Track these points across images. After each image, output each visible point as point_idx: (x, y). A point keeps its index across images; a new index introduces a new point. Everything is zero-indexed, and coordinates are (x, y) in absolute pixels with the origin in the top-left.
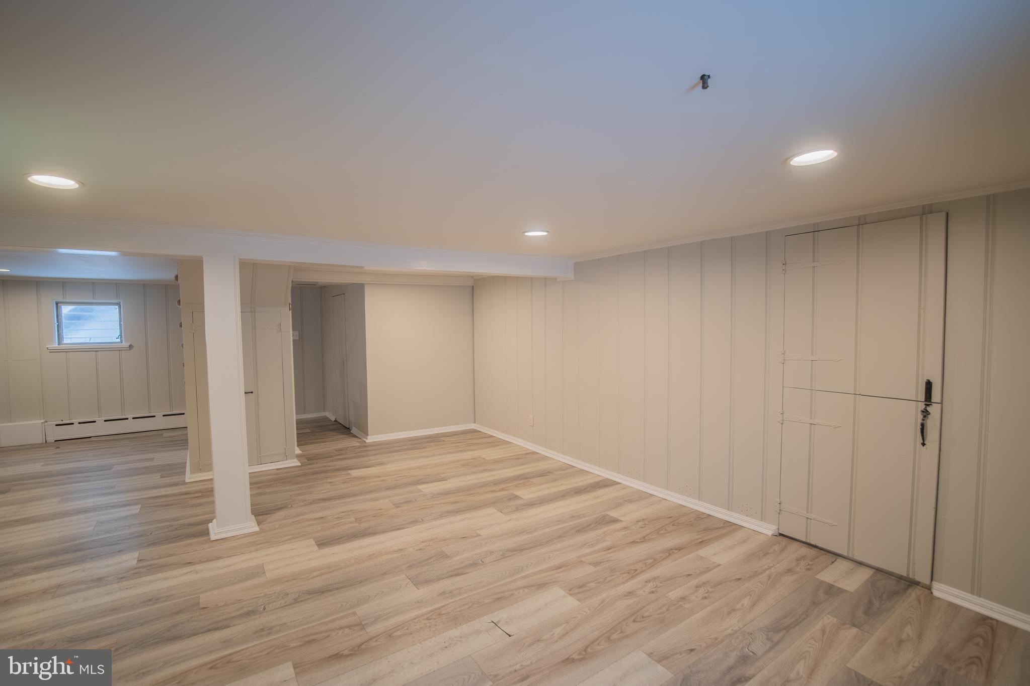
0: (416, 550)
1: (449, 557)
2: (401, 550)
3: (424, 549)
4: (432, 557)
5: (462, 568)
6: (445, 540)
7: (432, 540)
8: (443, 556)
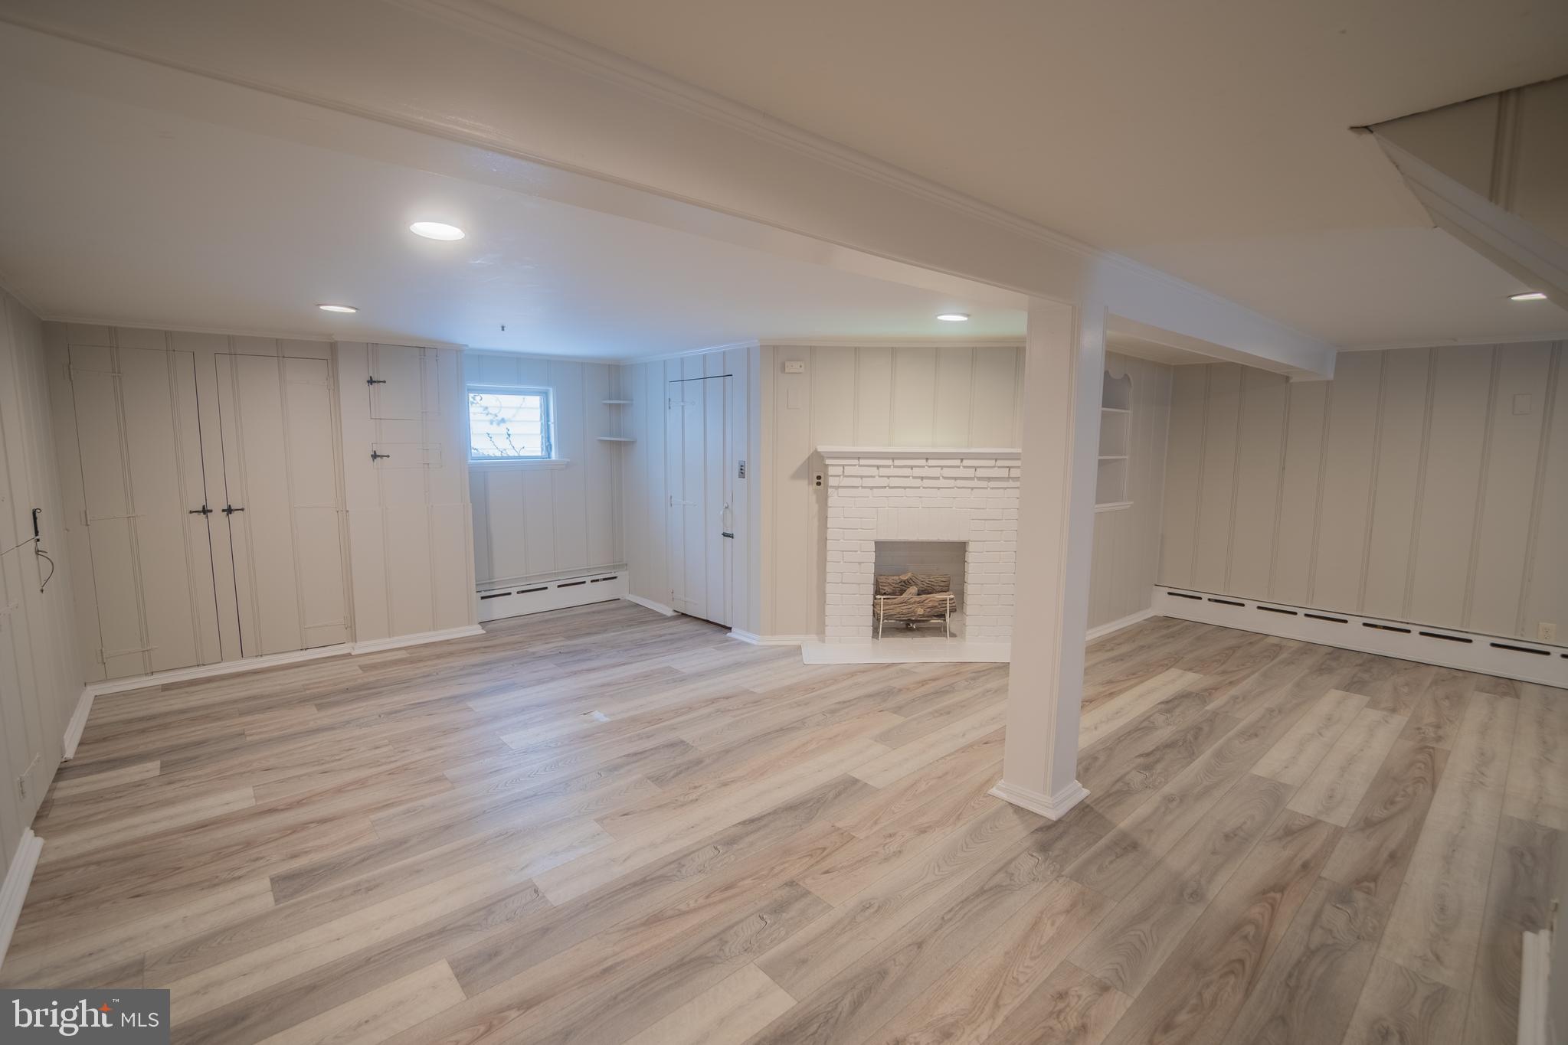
0: (701, 786)
1: (649, 778)
2: (725, 785)
3: (690, 789)
4: (674, 777)
5: (628, 764)
6: (659, 807)
7: (682, 806)
8: (658, 780)
